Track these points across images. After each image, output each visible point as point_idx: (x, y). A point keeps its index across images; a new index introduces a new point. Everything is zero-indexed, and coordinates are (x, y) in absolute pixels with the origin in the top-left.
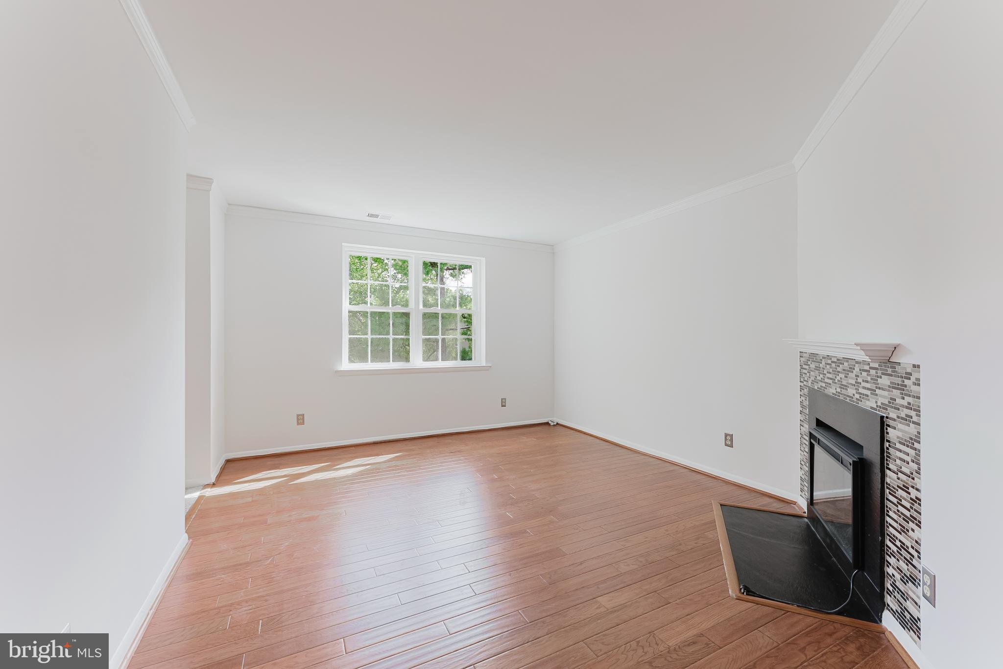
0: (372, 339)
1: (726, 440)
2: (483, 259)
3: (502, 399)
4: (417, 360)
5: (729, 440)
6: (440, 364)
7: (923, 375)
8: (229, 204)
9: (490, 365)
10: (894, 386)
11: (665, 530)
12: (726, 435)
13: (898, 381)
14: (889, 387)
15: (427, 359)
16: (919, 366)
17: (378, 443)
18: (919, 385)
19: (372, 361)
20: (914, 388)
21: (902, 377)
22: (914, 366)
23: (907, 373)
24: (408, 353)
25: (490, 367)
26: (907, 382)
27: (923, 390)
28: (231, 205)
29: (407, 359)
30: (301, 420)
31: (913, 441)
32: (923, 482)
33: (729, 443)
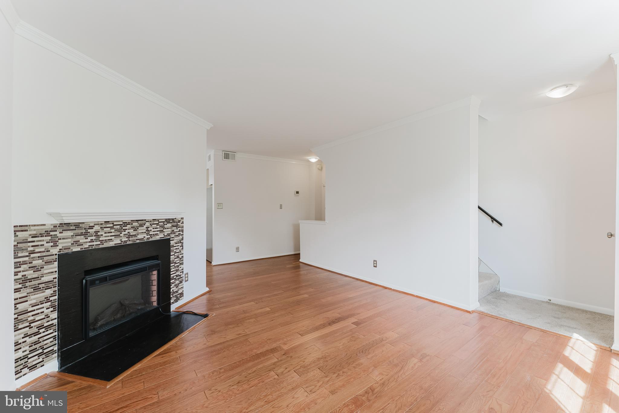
7: (184, 221)
10: (173, 226)
13: (176, 224)
14: (171, 227)
16: (183, 218)
18: (183, 223)
20: (181, 225)
21: (177, 222)
22: (181, 218)
23: (179, 221)
26: (178, 223)
27: (184, 225)
31: (181, 242)
32: (184, 252)
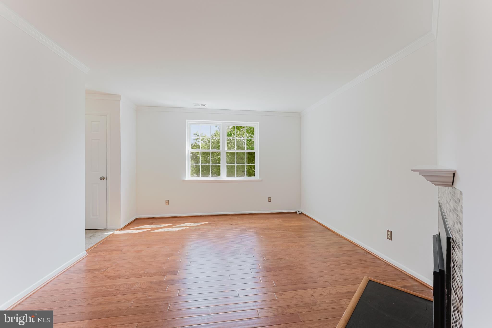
0: (201, 165)
1: (388, 234)
2: (258, 123)
3: (269, 198)
4: (224, 176)
5: (390, 235)
6: (236, 178)
8: (137, 106)
9: (262, 179)
11: (313, 292)
12: (388, 231)
15: (228, 175)
17: (202, 216)
19: (202, 176)
24: (219, 172)
25: (262, 180)
28: (138, 106)
29: (219, 175)
30: (167, 203)
33: (389, 237)
